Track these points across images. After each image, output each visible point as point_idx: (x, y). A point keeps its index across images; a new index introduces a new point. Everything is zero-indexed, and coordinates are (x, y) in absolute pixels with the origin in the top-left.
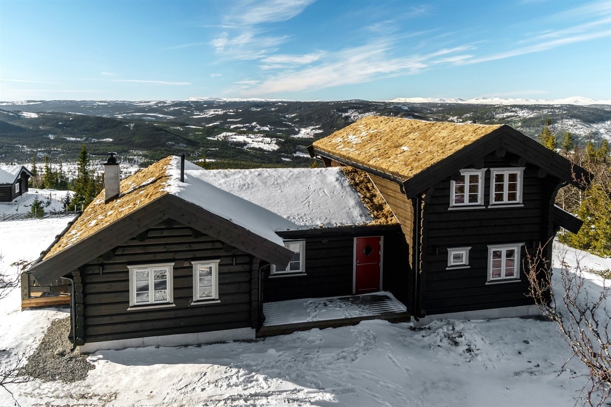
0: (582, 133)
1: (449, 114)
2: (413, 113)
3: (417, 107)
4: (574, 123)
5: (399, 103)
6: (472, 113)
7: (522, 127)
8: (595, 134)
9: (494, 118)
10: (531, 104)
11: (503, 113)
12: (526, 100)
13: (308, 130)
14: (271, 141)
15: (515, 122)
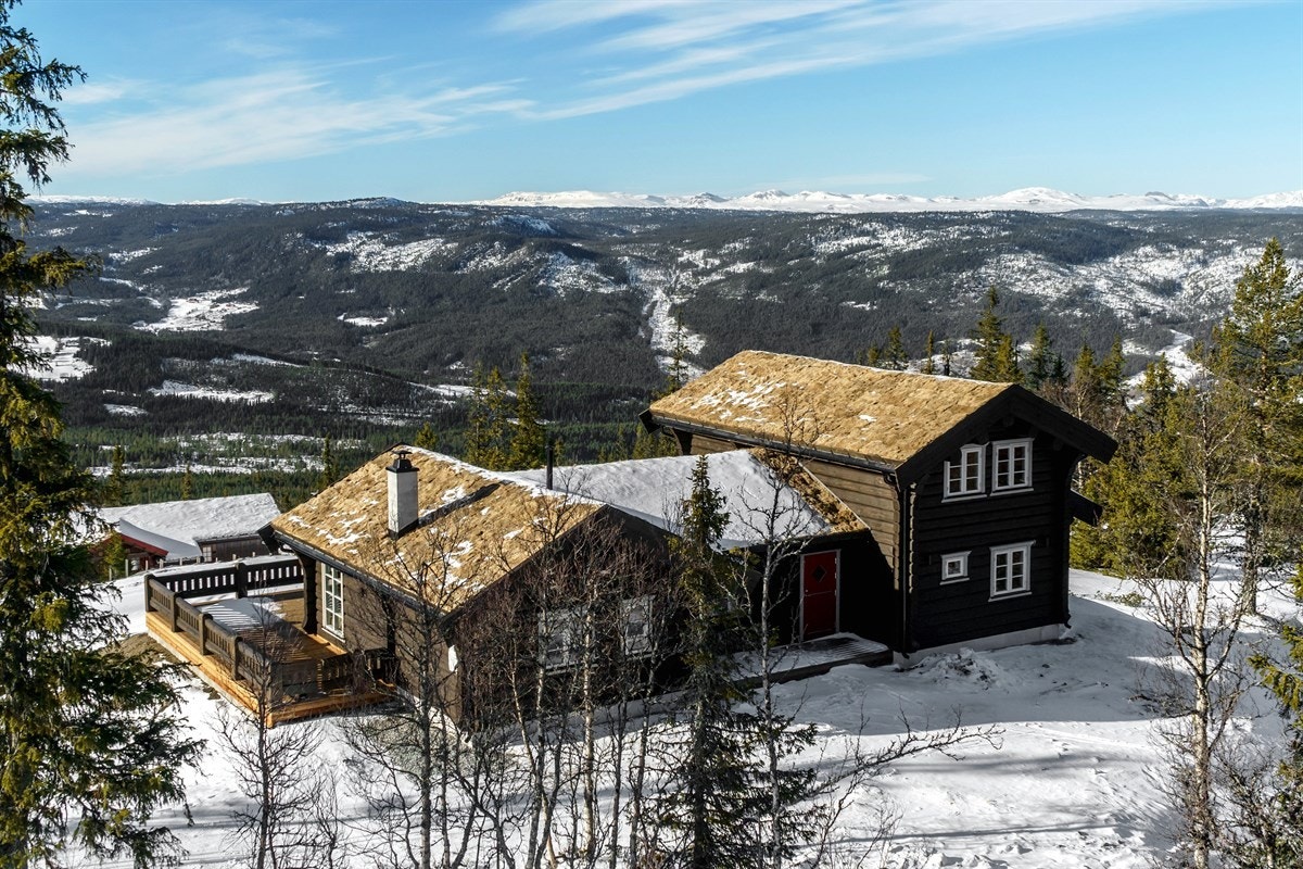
0: (1050, 291)
1: (678, 242)
2: (567, 241)
3: (578, 223)
4: (1029, 263)
5: (518, 210)
6: (747, 240)
7: (890, 277)
8: (1084, 295)
9: (812, 254)
10: (914, 211)
11: (837, 239)
12: (901, 198)
13: (203, 304)
14: (60, 347)
15: (872, 265)
